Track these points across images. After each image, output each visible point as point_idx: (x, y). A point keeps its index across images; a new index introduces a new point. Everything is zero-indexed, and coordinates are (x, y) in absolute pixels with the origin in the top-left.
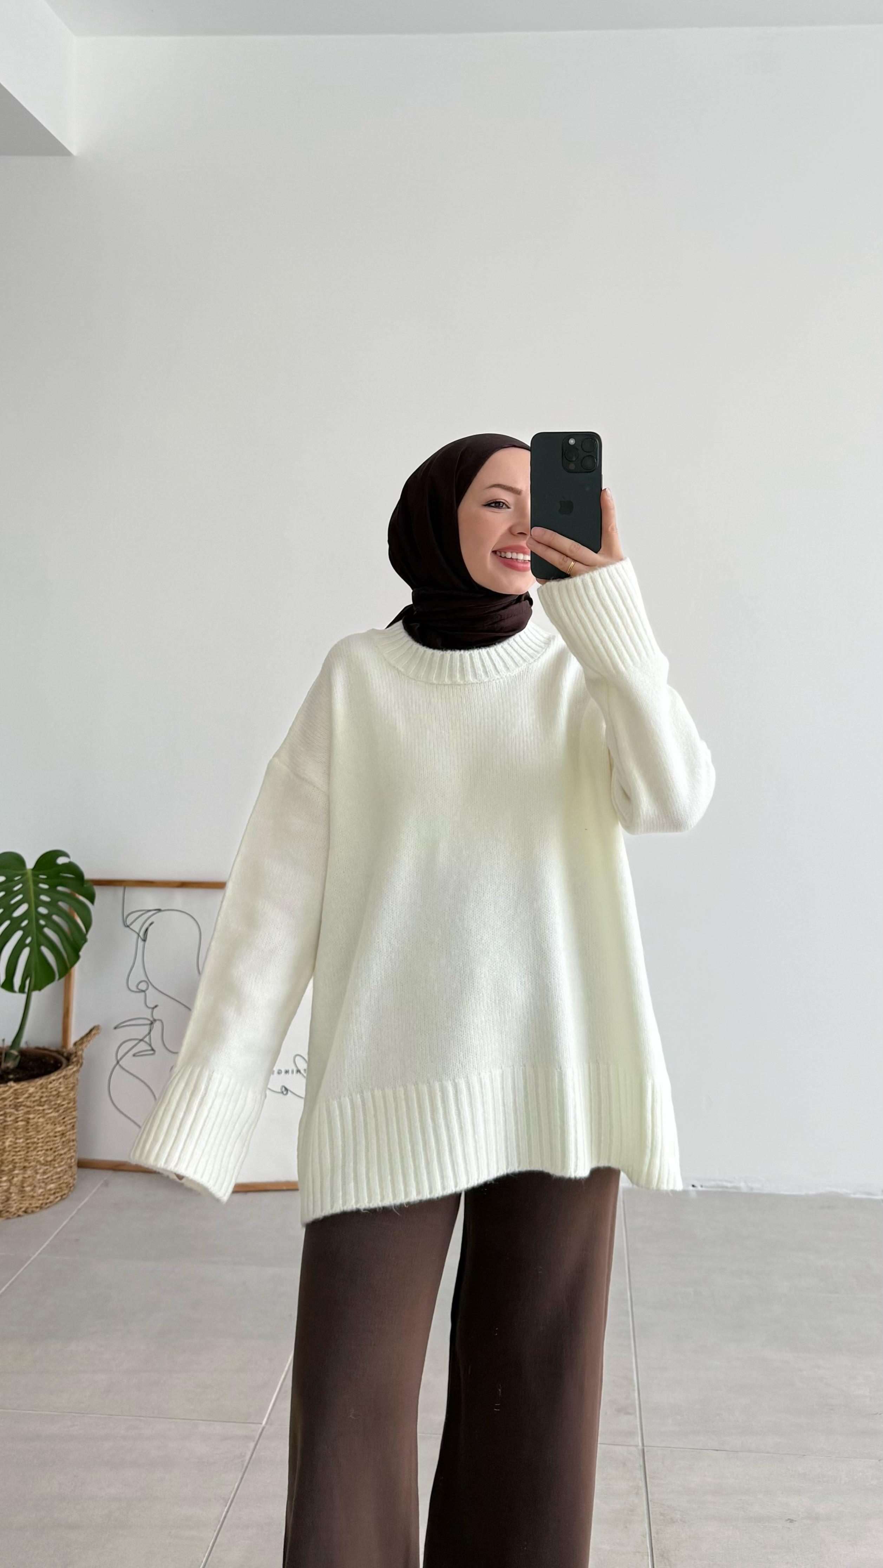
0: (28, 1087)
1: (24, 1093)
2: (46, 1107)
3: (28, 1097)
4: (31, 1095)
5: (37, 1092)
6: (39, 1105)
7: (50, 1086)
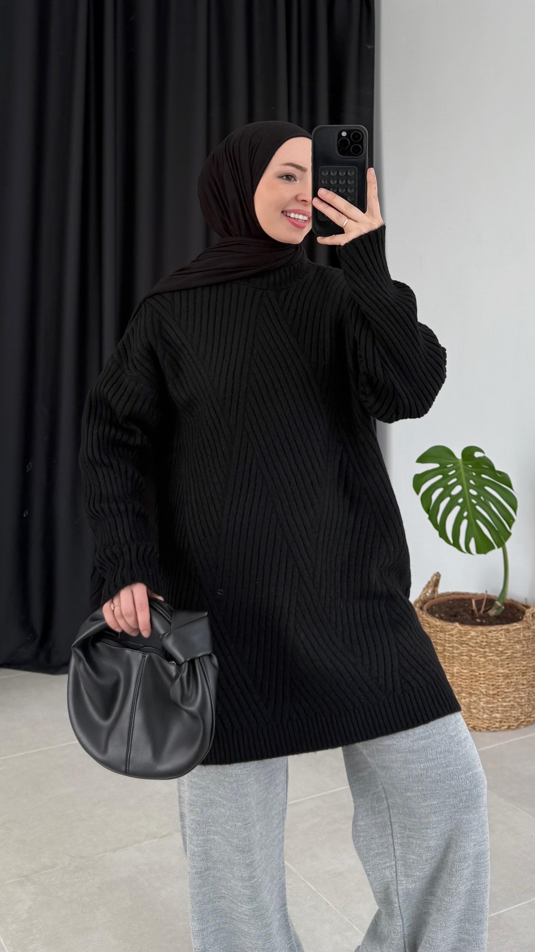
0: (470, 630)
1: (467, 634)
2: (487, 650)
3: (470, 639)
4: (472, 638)
5: (478, 636)
6: (479, 647)
7: (490, 634)
